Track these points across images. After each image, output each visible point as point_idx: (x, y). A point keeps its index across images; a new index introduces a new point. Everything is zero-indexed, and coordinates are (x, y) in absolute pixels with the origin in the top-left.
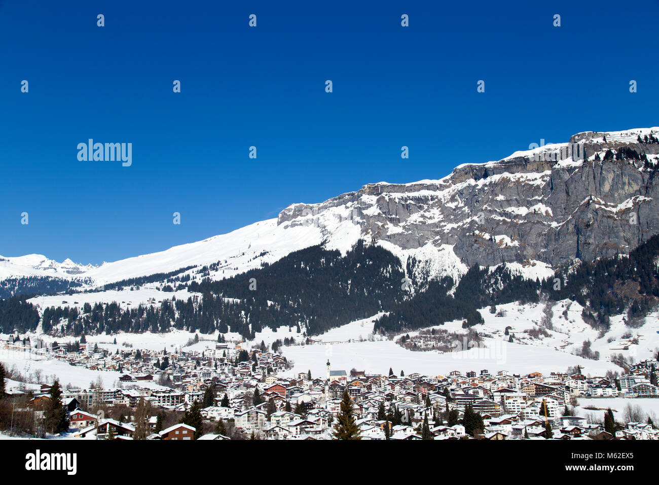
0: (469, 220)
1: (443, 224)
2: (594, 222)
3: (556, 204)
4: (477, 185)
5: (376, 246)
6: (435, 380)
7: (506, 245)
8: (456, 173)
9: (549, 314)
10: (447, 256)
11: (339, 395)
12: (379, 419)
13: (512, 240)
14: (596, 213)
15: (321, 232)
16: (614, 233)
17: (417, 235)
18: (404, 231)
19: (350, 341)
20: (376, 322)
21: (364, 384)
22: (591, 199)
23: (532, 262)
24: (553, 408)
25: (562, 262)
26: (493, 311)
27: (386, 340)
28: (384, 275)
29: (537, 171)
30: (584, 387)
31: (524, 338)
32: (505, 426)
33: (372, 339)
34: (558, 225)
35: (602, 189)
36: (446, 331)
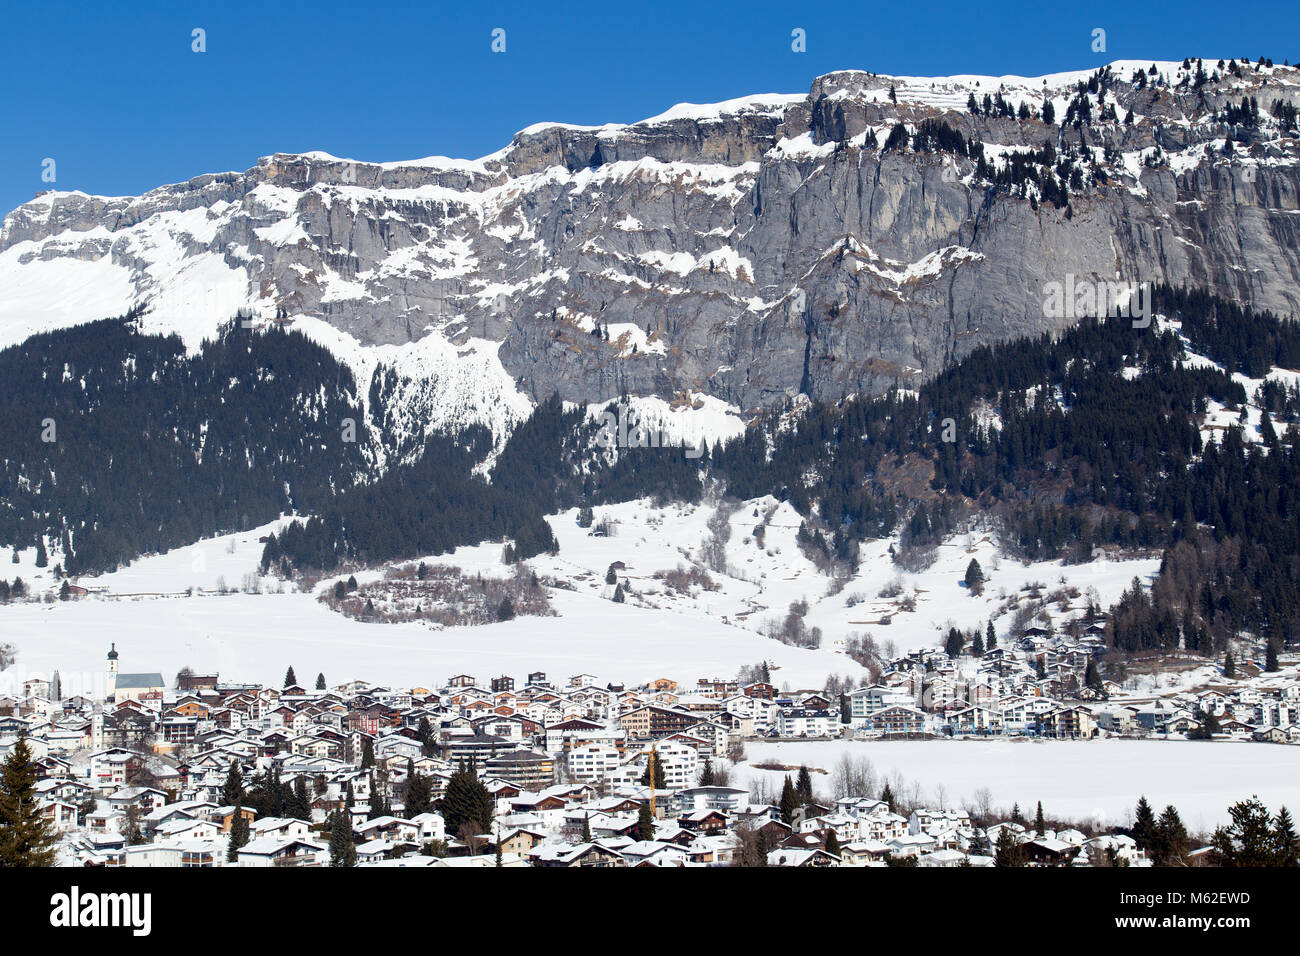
0: (544, 278)
1: (475, 282)
2: (849, 304)
3: (764, 251)
4: (572, 185)
5: (288, 332)
6: (404, 700)
7: (635, 350)
8: (522, 146)
9: (721, 530)
10: (481, 371)
11: (130, 739)
12: (223, 804)
13: (651, 339)
14: (857, 282)
15: (132, 281)
16: (892, 335)
17: (405, 308)
18: (369, 294)
19: (189, 592)
20: (269, 541)
21: (211, 710)
22: (847, 246)
23: (693, 397)
24: (680, 766)
25: (767, 402)
26: (585, 521)
27: (294, 591)
28: (305, 415)
29: (727, 160)
30: (768, 715)
31: (651, 593)
32: (547, 813)
33: (255, 589)
34: (763, 307)
35: (874, 223)
36: (455, 571)
